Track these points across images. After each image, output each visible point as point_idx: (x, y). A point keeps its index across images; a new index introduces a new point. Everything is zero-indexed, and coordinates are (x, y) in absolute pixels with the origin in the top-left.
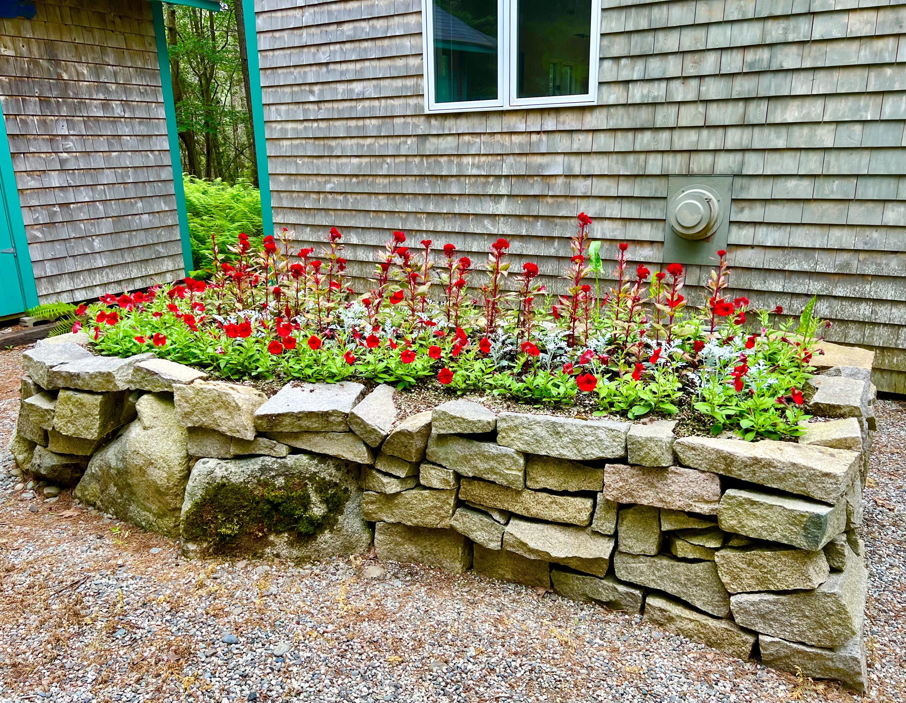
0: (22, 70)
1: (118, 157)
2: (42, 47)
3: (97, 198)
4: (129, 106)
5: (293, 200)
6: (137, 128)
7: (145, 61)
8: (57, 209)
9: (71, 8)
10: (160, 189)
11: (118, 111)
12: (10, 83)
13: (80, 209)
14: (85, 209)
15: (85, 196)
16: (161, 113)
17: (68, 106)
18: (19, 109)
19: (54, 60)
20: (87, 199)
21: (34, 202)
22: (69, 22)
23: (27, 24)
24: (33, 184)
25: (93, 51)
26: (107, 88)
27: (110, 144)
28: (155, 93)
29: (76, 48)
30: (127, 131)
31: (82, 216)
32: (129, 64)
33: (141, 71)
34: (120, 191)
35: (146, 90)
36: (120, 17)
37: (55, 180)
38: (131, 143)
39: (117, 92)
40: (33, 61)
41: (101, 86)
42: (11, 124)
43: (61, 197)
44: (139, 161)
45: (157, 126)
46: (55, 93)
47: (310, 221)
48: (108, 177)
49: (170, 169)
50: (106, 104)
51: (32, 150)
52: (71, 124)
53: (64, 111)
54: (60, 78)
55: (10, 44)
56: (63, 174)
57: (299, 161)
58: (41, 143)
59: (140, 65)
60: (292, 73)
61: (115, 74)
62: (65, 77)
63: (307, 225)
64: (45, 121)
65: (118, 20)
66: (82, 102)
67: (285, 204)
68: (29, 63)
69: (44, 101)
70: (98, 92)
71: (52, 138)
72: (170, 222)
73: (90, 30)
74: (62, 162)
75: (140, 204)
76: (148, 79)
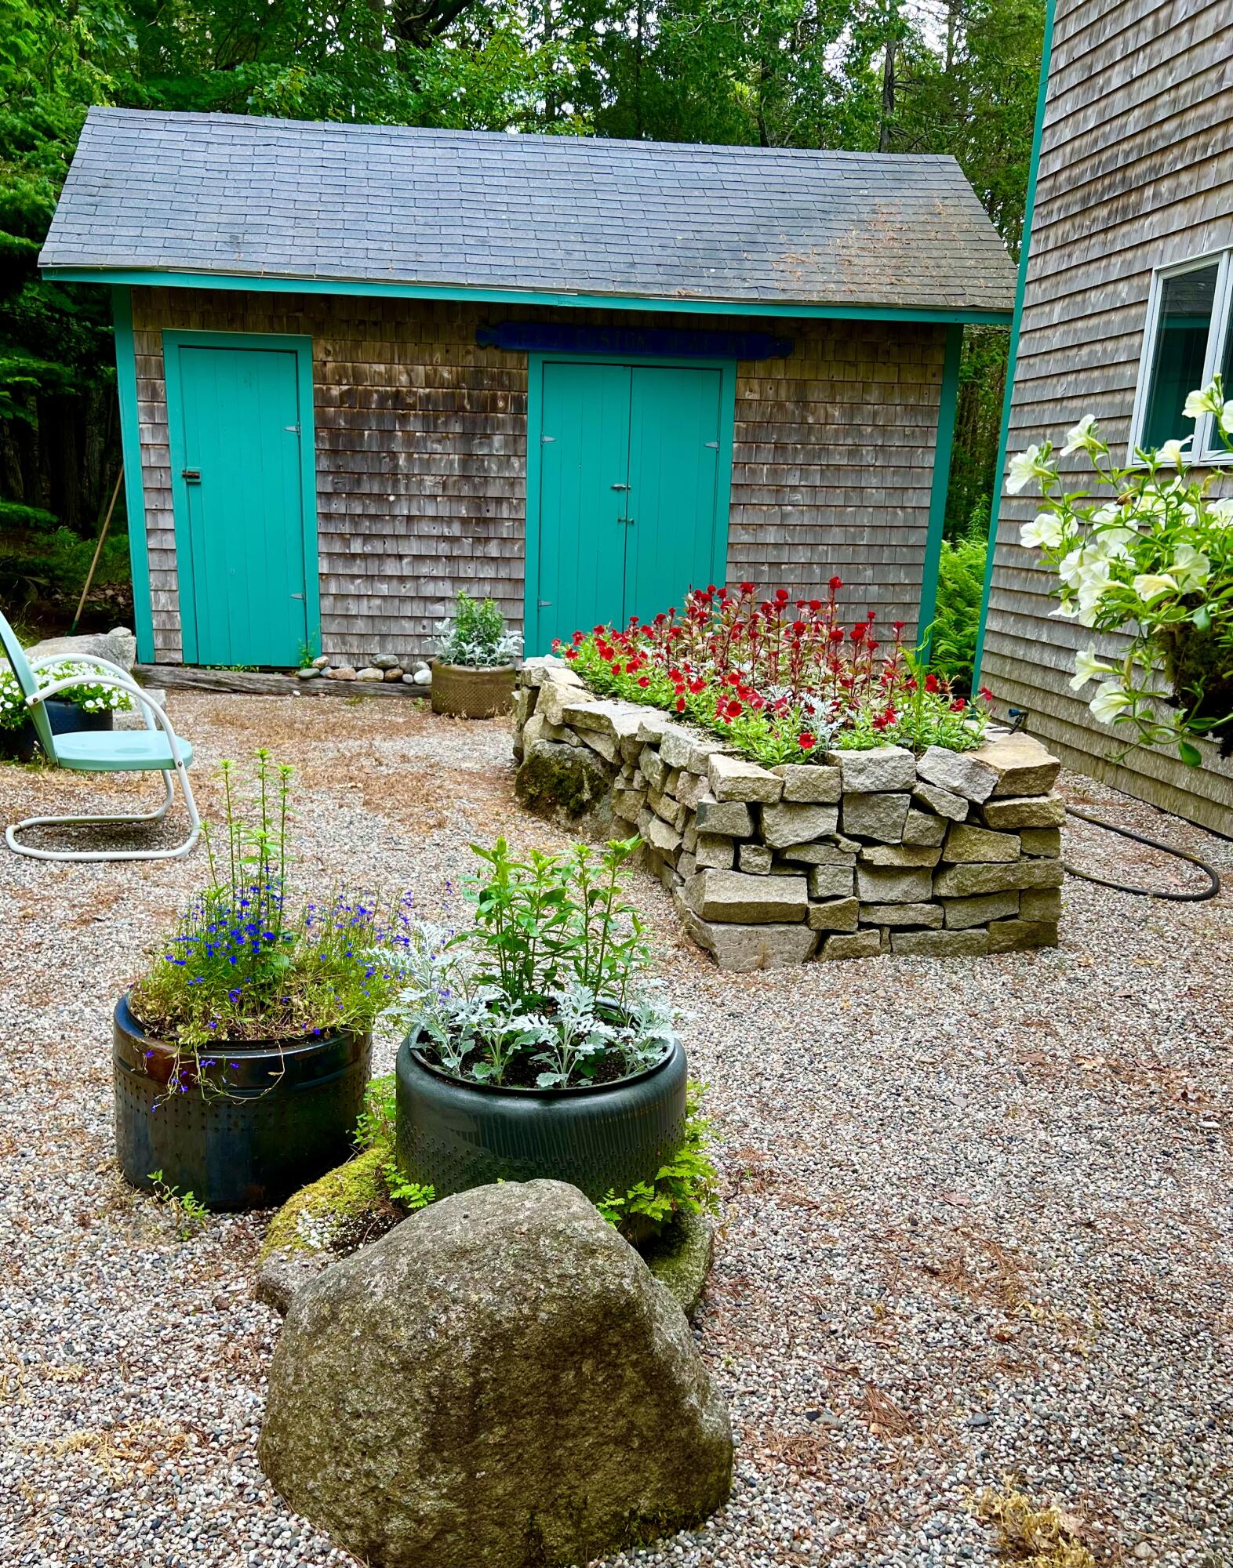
0: (764, 413)
1: (854, 514)
2: (793, 387)
3: (816, 559)
4: (884, 452)
5: (1008, 578)
6: (889, 479)
7: (921, 396)
8: (765, 568)
9: (836, 342)
10: (904, 555)
11: (869, 459)
12: (747, 429)
13: (792, 571)
14: (798, 572)
15: (802, 556)
16: (930, 460)
17: (807, 454)
18: (750, 457)
19: (803, 403)
20: (803, 560)
21: (742, 558)
22: (830, 357)
23: (781, 363)
24: (746, 538)
25: (853, 389)
26: (860, 432)
27: (846, 496)
28: (925, 435)
29: (832, 386)
30: (874, 482)
31: (792, 579)
32: (897, 401)
33: (912, 409)
34: (847, 555)
35: (913, 432)
36: (899, 345)
37: (771, 535)
38: (878, 497)
39: (871, 435)
40: (779, 405)
41: (853, 428)
42: (737, 473)
43: (772, 555)
44: (882, 519)
45: (919, 477)
46: (794, 439)
47: (1016, 608)
48: (836, 536)
49: (926, 531)
50: (854, 451)
51: (754, 501)
52: (804, 474)
53: (800, 459)
54: (804, 422)
55: (756, 388)
56: (782, 531)
58: (765, 493)
59: (912, 401)
60: (1033, 411)
61: (875, 414)
62: (811, 420)
63: (1012, 613)
64: (776, 471)
65: (895, 350)
66: (824, 449)
67: (1002, 584)
68: (773, 407)
69: (780, 447)
70: (847, 435)
71: (779, 489)
72: (907, 599)
73: (854, 364)
74: (784, 516)
75: (869, 572)
76: (919, 418)
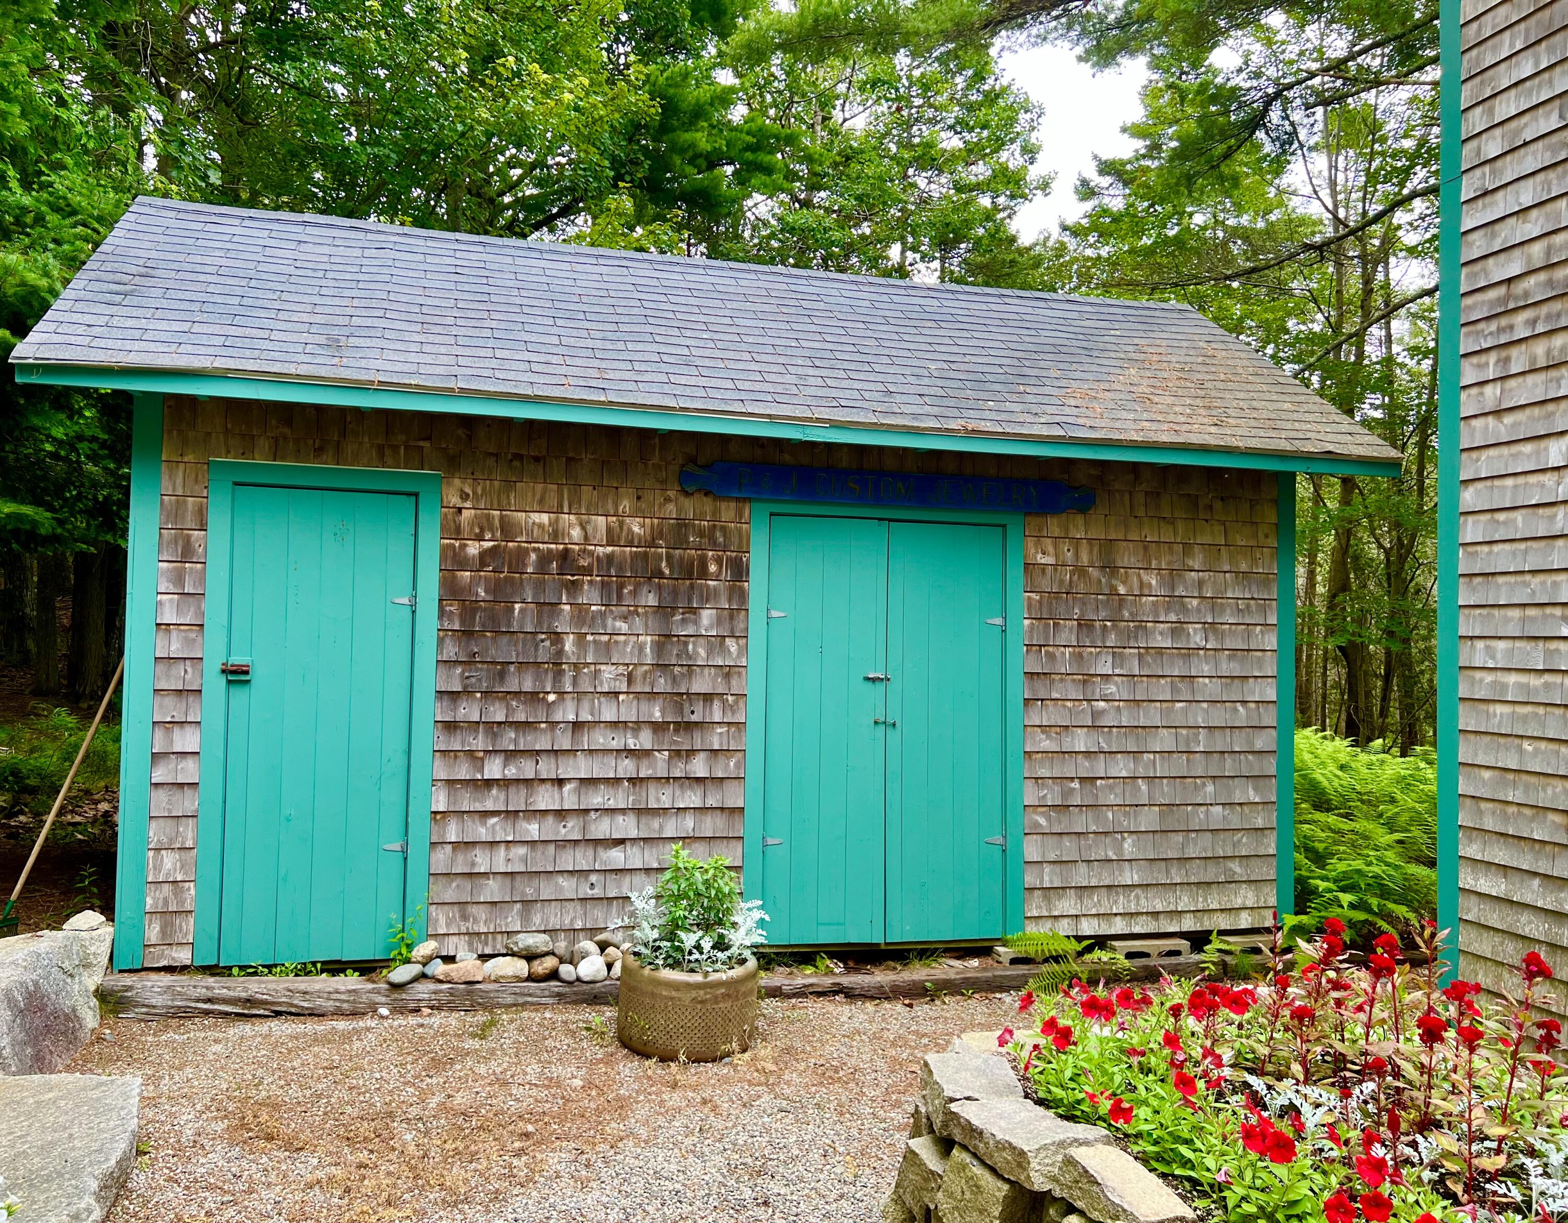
0: (1062, 582)
1: (1185, 711)
2: (1096, 550)
3: (1141, 772)
4: (1215, 631)
5: (1505, 818)
6: (1224, 666)
7: (1254, 561)
8: (1076, 785)
9: (1146, 493)
10: (1251, 765)
11: (1197, 639)
12: (1040, 602)
13: (1111, 788)
14: (1119, 790)
15: (1122, 767)
16: (1271, 641)
17: (1119, 633)
18: (1047, 638)
19: (1110, 568)
20: (1124, 774)
21: (1043, 773)
22: (1141, 512)
23: (1080, 519)
24: (1047, 744)
25: (1171, 552)
26: (1183, 605)
27: (1173, 686)
28: (1264, 611)
29: (1146, 549)
30: (1206, 669)
31: (1112, 799)
32: (1226, 568)
33: (1243, 577)
34: (1179, 765)
35: (1248, 606)
36: (1222, 499)
37: (1080, 741)
38: (1210, 688)
39: (1198, 610)
40: (1080, 571)
41: (1174, 601)
42: (1032, 657)
43: (1084, 768)
44: (1219, 717)
45: (1260, 663)
46: (1103, 614)
47: (1543, 867)
48: (1164, 740)
49: (1273, 733)
50: (1178, 630)
51: (1055, 695)
52: (1118, 658)
53: (1112, 640)
54: (1114, 592)
55: (1051, 549)
56: (1094, 733)
57: (1527, 746)
58: (1070, 685)
59: (1244, 567)
61: (1201, 583)
62: (1122, 590)
64: (1080, 655)
65: (1218, 505)
66: (1141, 627)
67: (1489, 823)
68: (1072, 573)
69: (1084, 625)
70: (1168, 610)
71: (1087, 679)
72: (1260, 823)
73: (1172, 522)
74: (1095, 714)
75: (1210, 788)
76: (1254, 588)
